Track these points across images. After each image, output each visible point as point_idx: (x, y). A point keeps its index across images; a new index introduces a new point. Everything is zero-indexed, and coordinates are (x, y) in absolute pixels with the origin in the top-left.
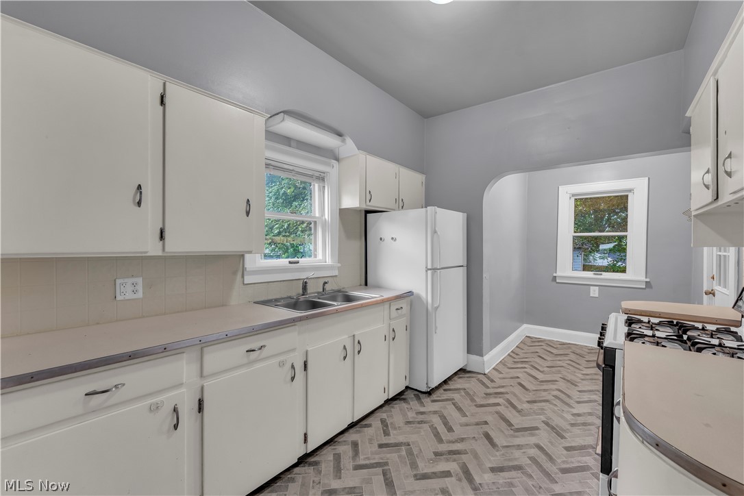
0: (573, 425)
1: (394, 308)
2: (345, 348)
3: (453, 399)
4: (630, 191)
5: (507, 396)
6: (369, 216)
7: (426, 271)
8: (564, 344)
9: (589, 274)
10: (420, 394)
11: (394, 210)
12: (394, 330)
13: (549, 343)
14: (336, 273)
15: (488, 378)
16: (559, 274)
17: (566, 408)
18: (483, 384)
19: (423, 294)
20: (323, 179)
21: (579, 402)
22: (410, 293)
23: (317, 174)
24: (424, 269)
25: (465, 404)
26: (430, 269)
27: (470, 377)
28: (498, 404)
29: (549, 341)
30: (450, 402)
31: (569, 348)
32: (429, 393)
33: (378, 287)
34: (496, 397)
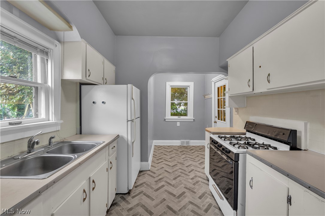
0: (194, 184)
1: (111, 148)
2: (84, 191)
3: (143, 191)
4: (188, 86)
5: (165, 179)
6: (83, 87)
7: (127, 122)
8: (169, 146)
9: (176, 117)
10: (123, 195)
11: (101, 84)
12: (111, 163)
13: (164, 147)
14: (59, 128)
15: (152, 172)
16: (166, 118)
17: (188, 177)
18: (152, 176)
19: (125, 136)
20: (47, 54)
21: (190, 172)
22: (118, 136)
23: (42, 48)
24: (126, 121)
25: (149, 192)
26: (129, 121)
27: (143, 174)
28: (163, 186)
29: (164, 146)
30: (142, 194)
31: (171, 148)
32: (129, 193)
33: (92, 134)
34: (160, 182)
